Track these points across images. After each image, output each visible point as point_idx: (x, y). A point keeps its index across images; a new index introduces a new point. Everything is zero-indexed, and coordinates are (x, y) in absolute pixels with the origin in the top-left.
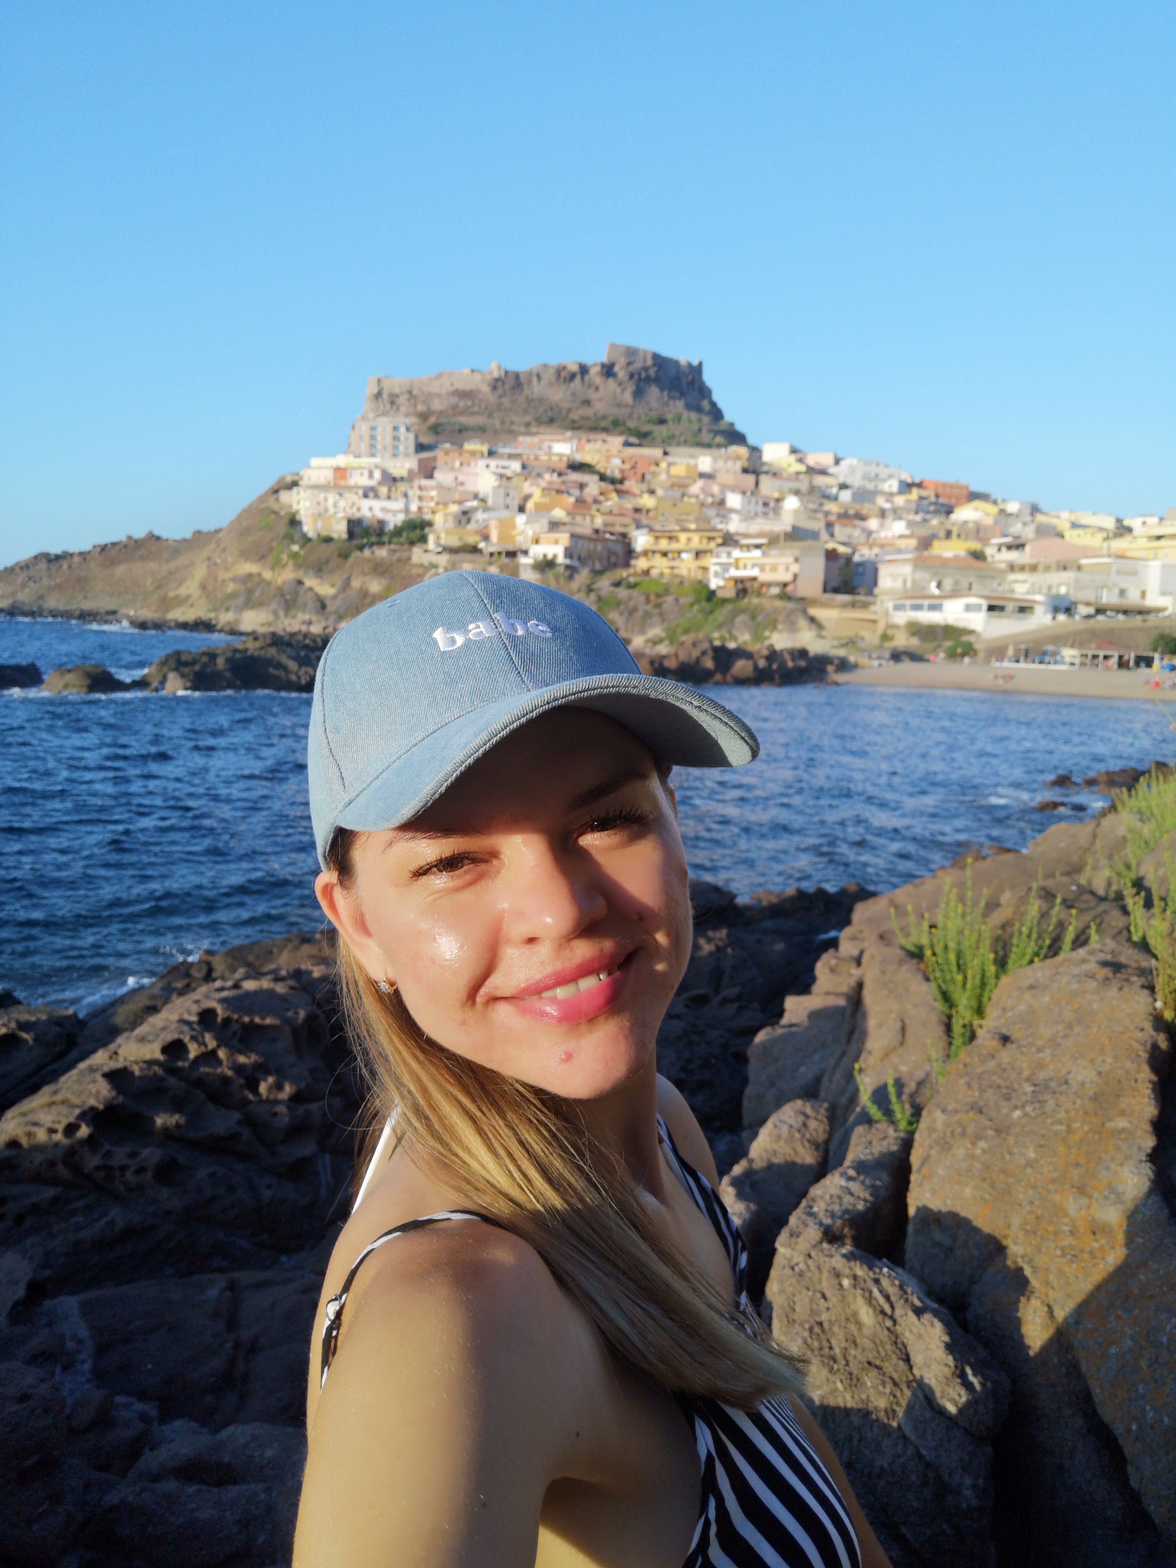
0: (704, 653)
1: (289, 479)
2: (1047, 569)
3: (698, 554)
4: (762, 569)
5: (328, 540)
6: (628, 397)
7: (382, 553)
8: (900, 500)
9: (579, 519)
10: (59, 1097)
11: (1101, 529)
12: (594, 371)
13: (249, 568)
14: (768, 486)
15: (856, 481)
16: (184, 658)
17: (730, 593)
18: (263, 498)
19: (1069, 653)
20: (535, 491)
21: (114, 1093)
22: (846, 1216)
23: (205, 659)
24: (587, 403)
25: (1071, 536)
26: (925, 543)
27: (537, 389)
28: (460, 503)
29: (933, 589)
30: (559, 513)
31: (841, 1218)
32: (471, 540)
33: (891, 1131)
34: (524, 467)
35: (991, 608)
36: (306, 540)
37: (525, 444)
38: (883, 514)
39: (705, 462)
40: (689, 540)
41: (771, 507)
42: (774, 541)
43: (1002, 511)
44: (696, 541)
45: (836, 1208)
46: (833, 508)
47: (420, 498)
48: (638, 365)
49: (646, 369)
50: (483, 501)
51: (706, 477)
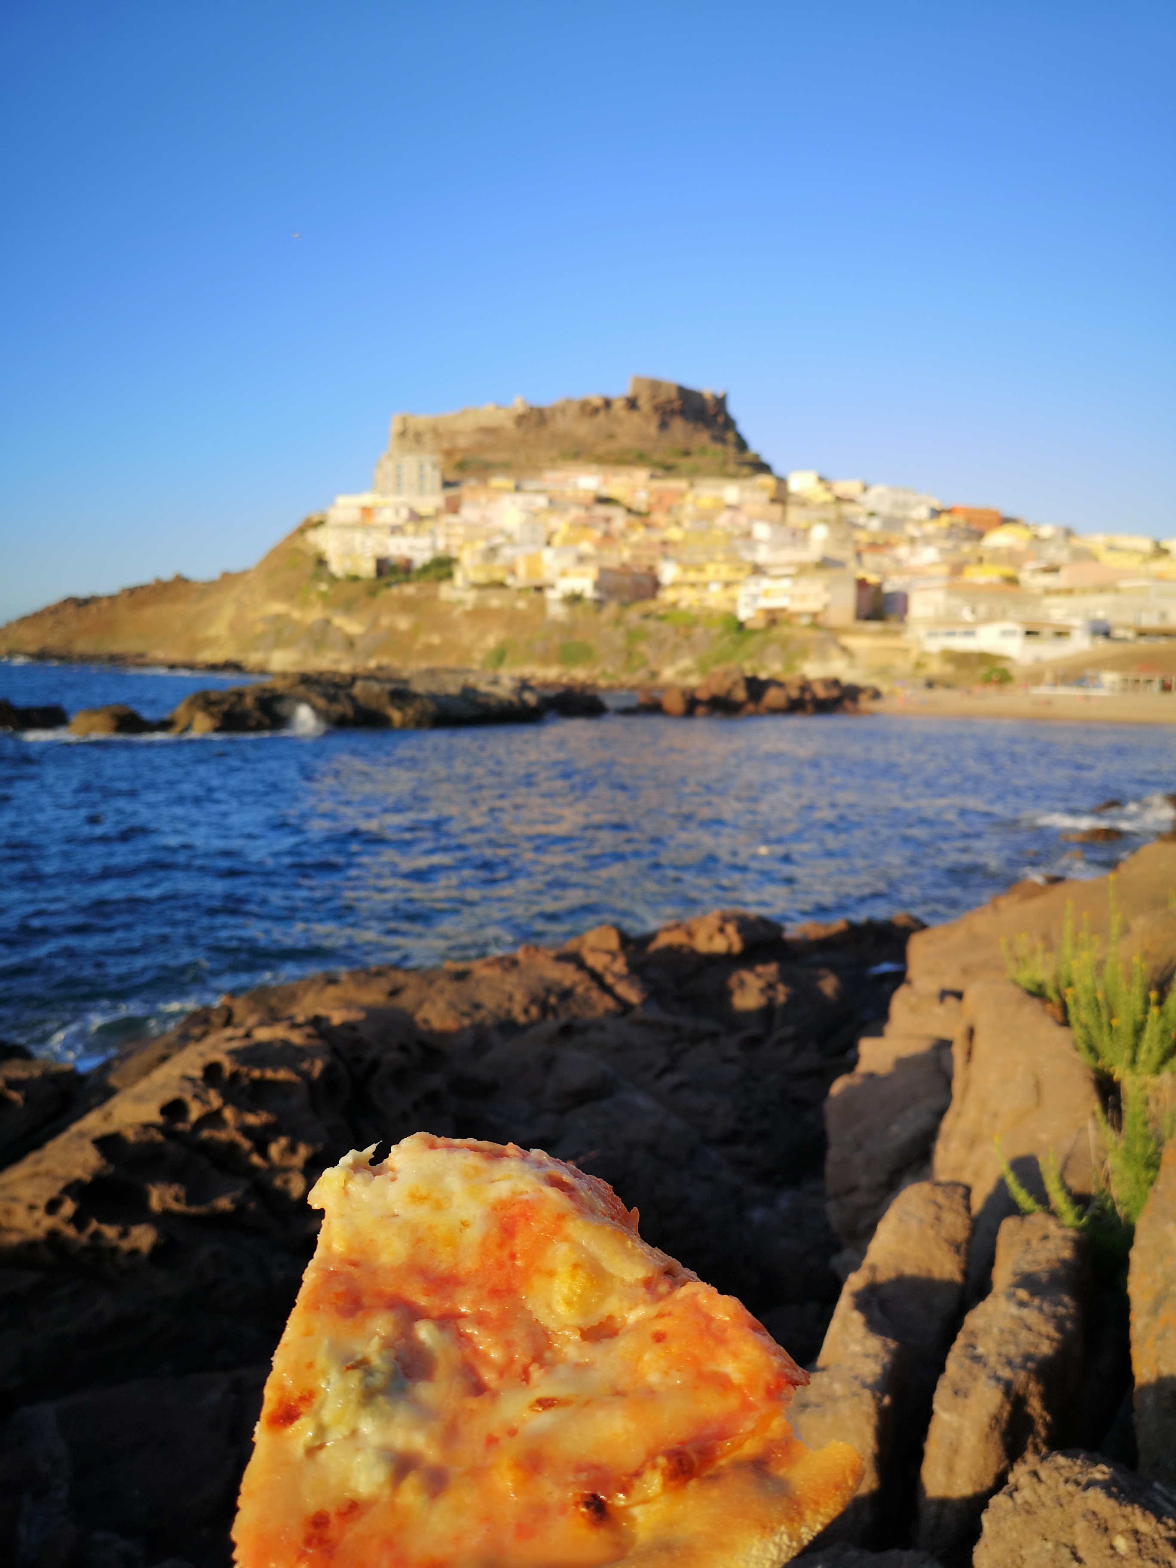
0: (735, 684)
1: (316, 519)
2: (1084, 591)
3: (728, 585)
4: (792, 597)
5: (355, 579)
6: (652, 429)
7: (410, 590)
8: (930, 527)
9: (606, 553)
10: (42, 1167)
11: (1136, 552)
12: (619, 405)
13: (277, 607)
14: (795, 516)
15: (885, 508)
16: (213, 697)
17: (760, 623)
18: (290, 538)
19: (1109, 678)
20: (560, 525)
21: (103, 1162)
22: (1030, 1365)
23: (233, 699)
24: (611, 436)
25: (1108, 559)
26: (957, 569)
27: (561, 424)
28: (487, 538)
29: (967, 615)
30: (586, 547)
31: (1023, 1367)
32: (498, 575)
33: (1052, 1226)
34: (551, 501)
35: (1028, 633)
36: (333, 579)
37: (552, 478)
38: (912, 541)
39: (731, 492)
40: (717, 572)
41: (799, 536)
42: (802, 570)
43: (1036, 537)
44: (725, 572)
45: (1012, 1350)
46: (862, 537)
47: (448, 535)
48: (662, 397)
49: (670, 401)
50: (509, 536)
51: (732, 507)
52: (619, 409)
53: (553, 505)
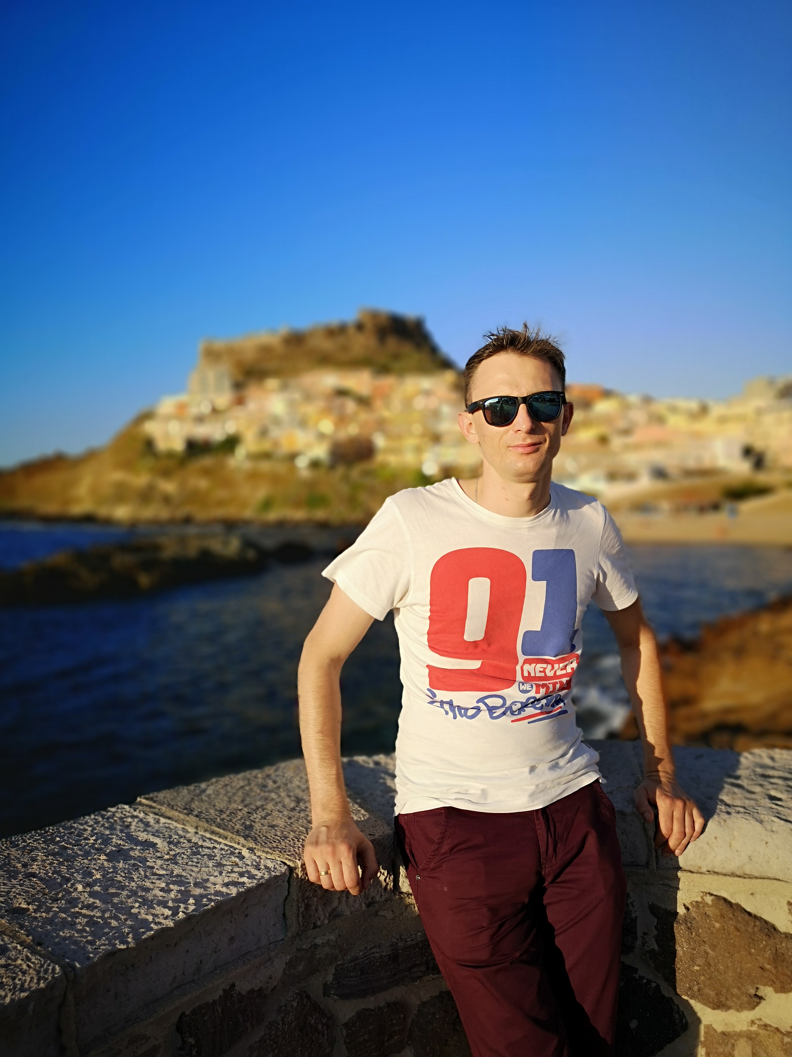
1: (148, 412)
3: (417, 451)
5: (171, 454)
6: (374, 343)
7: (209, 461)
9: (340, 430)
11: (688, 411)
12: (351, 329)
13: (119, 475)
24: (346, 350)
25: (671, 419)
27: (313, 342)
28: (261, 422)
32: (268, 448)
34: (305, 395)
35: (610, 476)
36: (158, 455)
39: (426, 383)
40: (412, 442)
43: (625, 405)
44: (417, 442)
48: (381, 321)
49: (385, 325)
50: (277, 421)
51: (427, 393)
52: (352, 331)
53: (308, 397)
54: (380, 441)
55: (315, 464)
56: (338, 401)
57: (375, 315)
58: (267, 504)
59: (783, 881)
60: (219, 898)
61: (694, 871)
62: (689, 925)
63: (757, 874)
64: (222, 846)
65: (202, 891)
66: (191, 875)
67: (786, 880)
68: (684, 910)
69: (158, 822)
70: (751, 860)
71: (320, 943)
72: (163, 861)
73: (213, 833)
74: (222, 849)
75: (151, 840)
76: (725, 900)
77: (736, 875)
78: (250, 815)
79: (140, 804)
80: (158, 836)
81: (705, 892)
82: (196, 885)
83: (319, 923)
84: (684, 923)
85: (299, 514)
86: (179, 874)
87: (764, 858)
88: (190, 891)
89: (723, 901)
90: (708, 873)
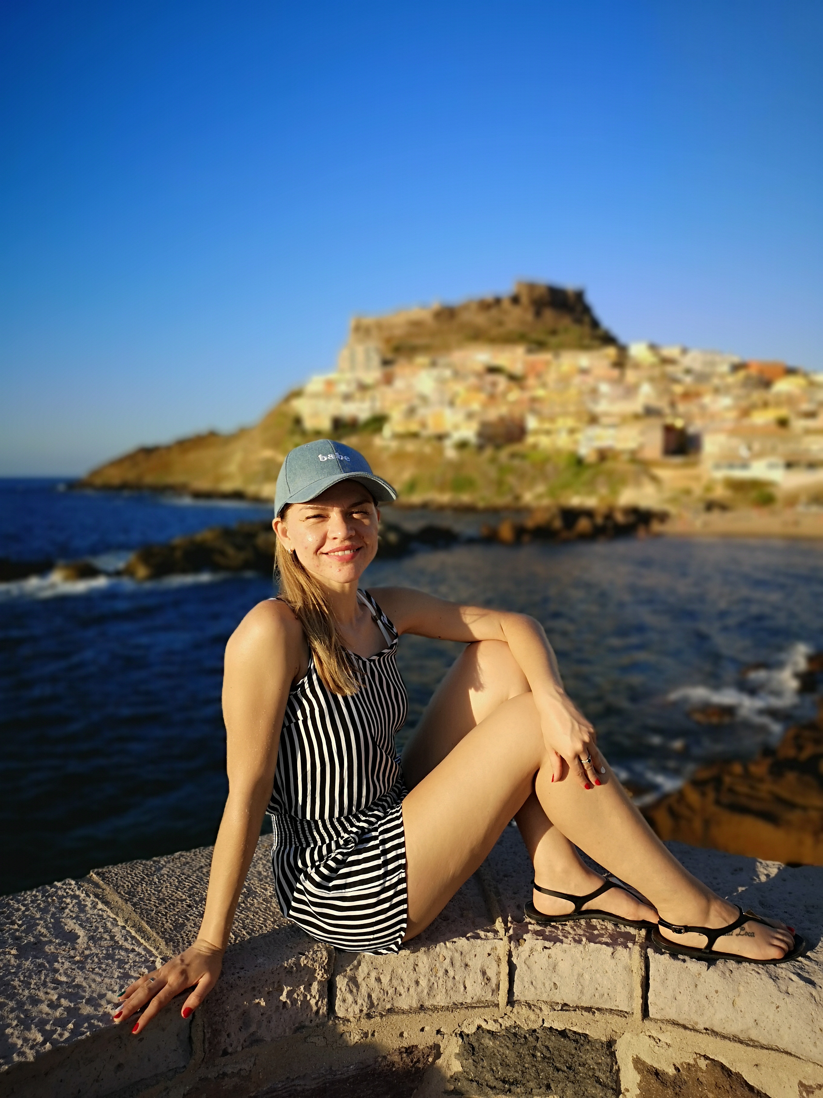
1: (298, 390)
3: (572, 432)
4: (617, 440)
5: (317, 431)
6: (529, 317)
8: (731, 380)
9: (488, 410)
13: (268, 453)
14: (631, 376)
15: (697, 367)
17: (594, 459)
18: (280, 404)
20: (461, 389)
24: (501, 324)
26: (745, 413)
27: (466, 317)
28: (409, 401)
29: (744, 452)
30: (474, 406)
32: (414, 428)
34: (455, 372)
35: (788, 465)
36: (305, 432)
37: (458, 355)
38: (716, 390)
39: (584, 361)
40: (565, 422)
41: (631, 391)
43: (811, 384)
44: (571, 423)
46: (678, 389)
47: (383, 400)
48: (537, 294)
49: (542, 297)
50: (424, 399)
51: (584, 371)
52: (506, 304)
53: (457, 375)
54: (532, 423)
55: (462, 445)
56: (490, 378)
57: (532, 287)
58: (412, 486)
59: (794, 1056)
60: (101, 1024)
61: (690, 1026)
62: (678, 1089)
63: (764, 1042)
64: (140, 950)
65: (91, 1010)
66: (90, 987)
67: (798, 1056)
68: (674, 1070)
69: (94, 907)
70: (757, 1024)
71: (230, 1072)
72: (70, 964)
73: (140, 930)
74: (139, 954)
75: (76, 931)
76: (723, 1067)
77: (739, 1038)
78: (189, 909)
79: (90, 881)
80: (84, 928)
81: (699, 1054)
82: (90, 1001)
83: (230, 1050)
84: (671, 1086)
85: (445, 498)
86: (79, 983)
87: (773, 1025)
88: (80, 1009)
89: (719, 1068)
90: (705, 1031)
